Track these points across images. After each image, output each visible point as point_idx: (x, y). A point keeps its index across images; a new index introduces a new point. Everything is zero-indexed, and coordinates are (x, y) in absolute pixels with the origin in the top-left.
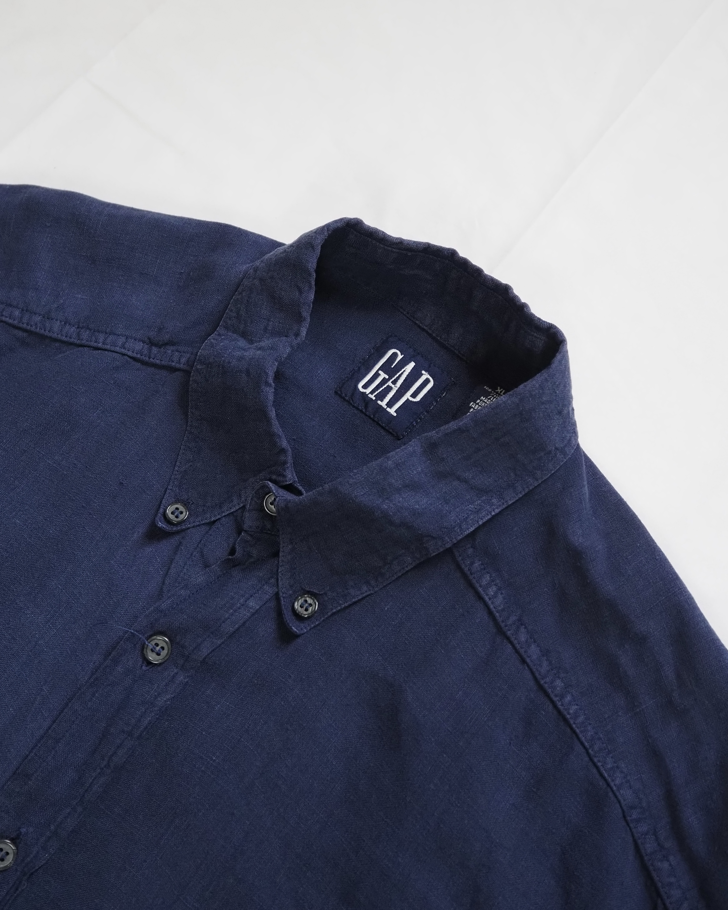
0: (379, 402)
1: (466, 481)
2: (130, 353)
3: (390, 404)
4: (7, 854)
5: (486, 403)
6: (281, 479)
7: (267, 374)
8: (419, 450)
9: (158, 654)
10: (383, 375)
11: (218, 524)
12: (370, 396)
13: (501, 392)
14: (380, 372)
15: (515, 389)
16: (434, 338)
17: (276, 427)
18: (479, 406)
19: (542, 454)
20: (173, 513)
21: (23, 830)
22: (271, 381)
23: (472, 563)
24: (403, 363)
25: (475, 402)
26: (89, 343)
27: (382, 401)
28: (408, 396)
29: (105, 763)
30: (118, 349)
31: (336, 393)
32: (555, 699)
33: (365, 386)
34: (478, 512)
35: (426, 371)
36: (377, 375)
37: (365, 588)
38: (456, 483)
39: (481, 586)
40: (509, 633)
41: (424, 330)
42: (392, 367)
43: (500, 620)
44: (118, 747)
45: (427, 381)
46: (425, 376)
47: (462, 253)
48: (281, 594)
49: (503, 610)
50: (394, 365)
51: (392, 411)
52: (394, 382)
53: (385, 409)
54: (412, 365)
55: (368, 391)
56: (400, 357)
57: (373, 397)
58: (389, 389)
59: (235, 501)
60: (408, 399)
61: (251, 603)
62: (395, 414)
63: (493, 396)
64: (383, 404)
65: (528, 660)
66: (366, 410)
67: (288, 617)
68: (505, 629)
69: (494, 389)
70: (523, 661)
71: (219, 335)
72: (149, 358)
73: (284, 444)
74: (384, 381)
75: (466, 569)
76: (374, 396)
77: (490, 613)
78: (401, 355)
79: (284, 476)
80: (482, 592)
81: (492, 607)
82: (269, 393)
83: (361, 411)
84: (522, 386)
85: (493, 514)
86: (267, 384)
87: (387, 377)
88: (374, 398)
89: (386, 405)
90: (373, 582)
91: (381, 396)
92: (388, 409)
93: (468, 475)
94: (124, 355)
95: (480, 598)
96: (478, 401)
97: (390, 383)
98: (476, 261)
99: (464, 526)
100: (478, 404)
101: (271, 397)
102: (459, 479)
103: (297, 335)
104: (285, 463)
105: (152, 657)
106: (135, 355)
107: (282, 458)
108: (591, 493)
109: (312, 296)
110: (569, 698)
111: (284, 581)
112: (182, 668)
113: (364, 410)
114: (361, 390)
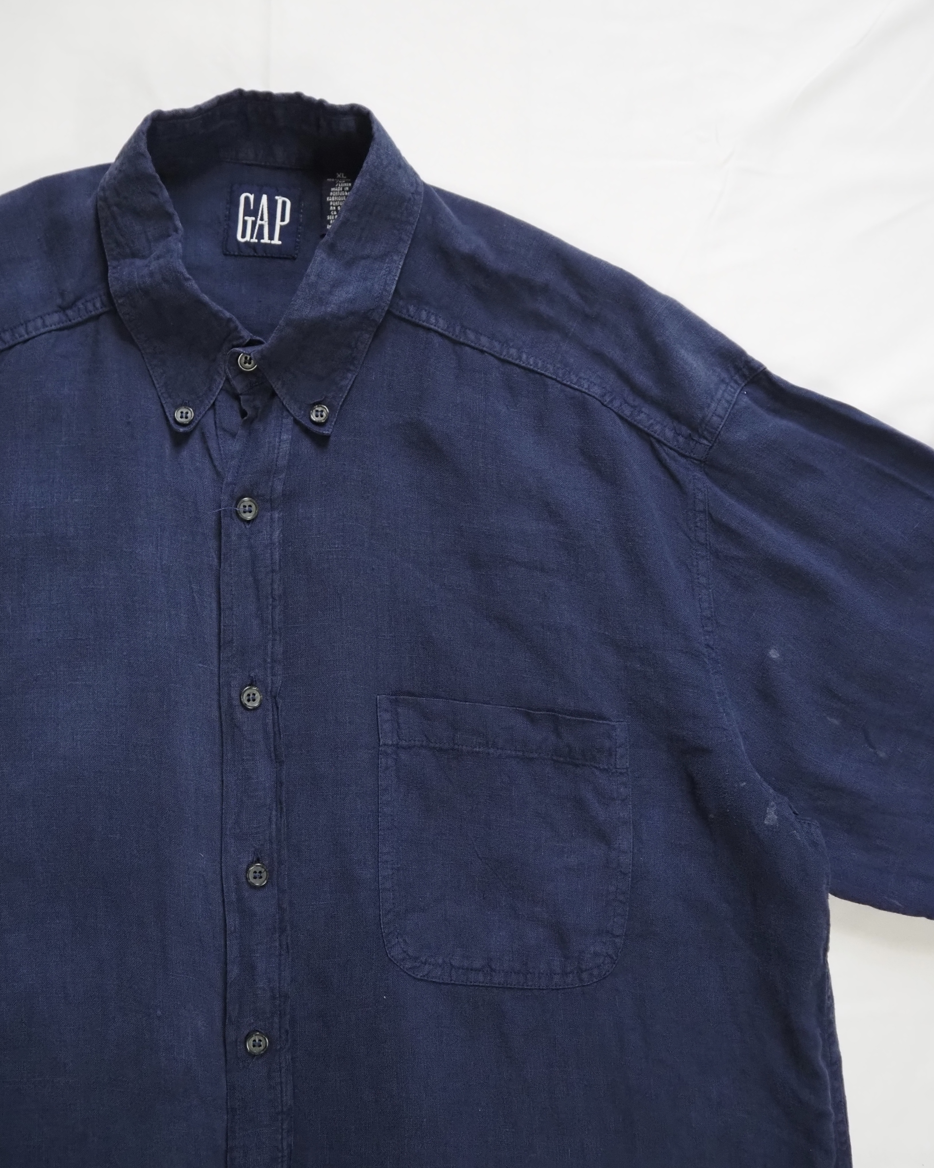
0: (262, 241)
1: (368, 257)
2: (53, 327)
3: (271, 237)
4: (254, 694)
5: (337, 191)
6: (241, 341)
7: (182, 273)
8: (324, 255)
9: (250, 512)
10: (250, 220)
11: (217, 403)
12: (252, 241)
13: (341, 176)
14: (246, 218)
15: (362, 169)
16: (265, 167)
17: (216, 307)
18: (335, 196)
19: (405, 204)
20: (181, 417)
21: (252, 675)
22: (188, 276)
23: (408, 311)
24: (257, 201)
25: (329, 196)
26: (16, 341)
27: (263, 239)
28: (278, 223)
29: (271, 600)
30: (42, 330)
31: (225, 255)
32: (517, 362)
33: (243, 236)
34: (390, 272)
35: (278, 195)
36: (245, 223)
37: (350, 375)
38: (363, 262)
39: (423, 322)
40: (461, 340)
41: (252, 165)
42: (252, 208)
43: (450, 335)
44: (272, 584)
45: (284, 204)
46: (280, 199)
47: (247, 88)
48: (298, 418)
49: (448, 327)
50: (252, 206)
51: (276, 241)
52: (262, 219)
53: (270, 244)
54: (265, 198)
55: (248, 238)
56: (252, 197)
57: (255, 240)
58: (261, 227)
59: (218, 380)
60: (280, 225)
61: (285, 437)
62: (280, 243)
63: (338, 183)
64: (266, 240)
65: (485, 349)
66: (257, 253)
67: (315, 429)
68: (457, 339)
69: (334, 177)
70: (482, 352)
71: (114, 268)
72: (70, 321)
73: (228, 315)
74: (254, 223)
75: (407, 317)
76: (256, 238)
77: (441, 335)
78: (251, 194)
79: (242, 337)
80: (428, 325)
81: (440, 330)
82: (193, 285)
83: (255, 256)
84: (365, 165)
85: (400, 267)
86: (187, 280)
87: (254, 218)
88: (256, 241)
89: (268, 239)
90: (352, 368)
91: (260, 236)
92: (273, 242)
93: (367, 252)
94: (50, 332)
95: (429, 330)
96: (331, 194)
97: (259, 222)
98: (260, 88)
99: (388, 289)
100: (333, 196)
101: (196, 286)
102: (363, 258)
103: (176, 230)
104: (236, 328)
105: (248, 516)
106: (58, 326)
107: (232, 325)
108: (452, 210)
109: (166, 194)
110: (524, 356)
111: (294, 408)
112: (273, 509)
113: (255, 254)
114: (242, 240)
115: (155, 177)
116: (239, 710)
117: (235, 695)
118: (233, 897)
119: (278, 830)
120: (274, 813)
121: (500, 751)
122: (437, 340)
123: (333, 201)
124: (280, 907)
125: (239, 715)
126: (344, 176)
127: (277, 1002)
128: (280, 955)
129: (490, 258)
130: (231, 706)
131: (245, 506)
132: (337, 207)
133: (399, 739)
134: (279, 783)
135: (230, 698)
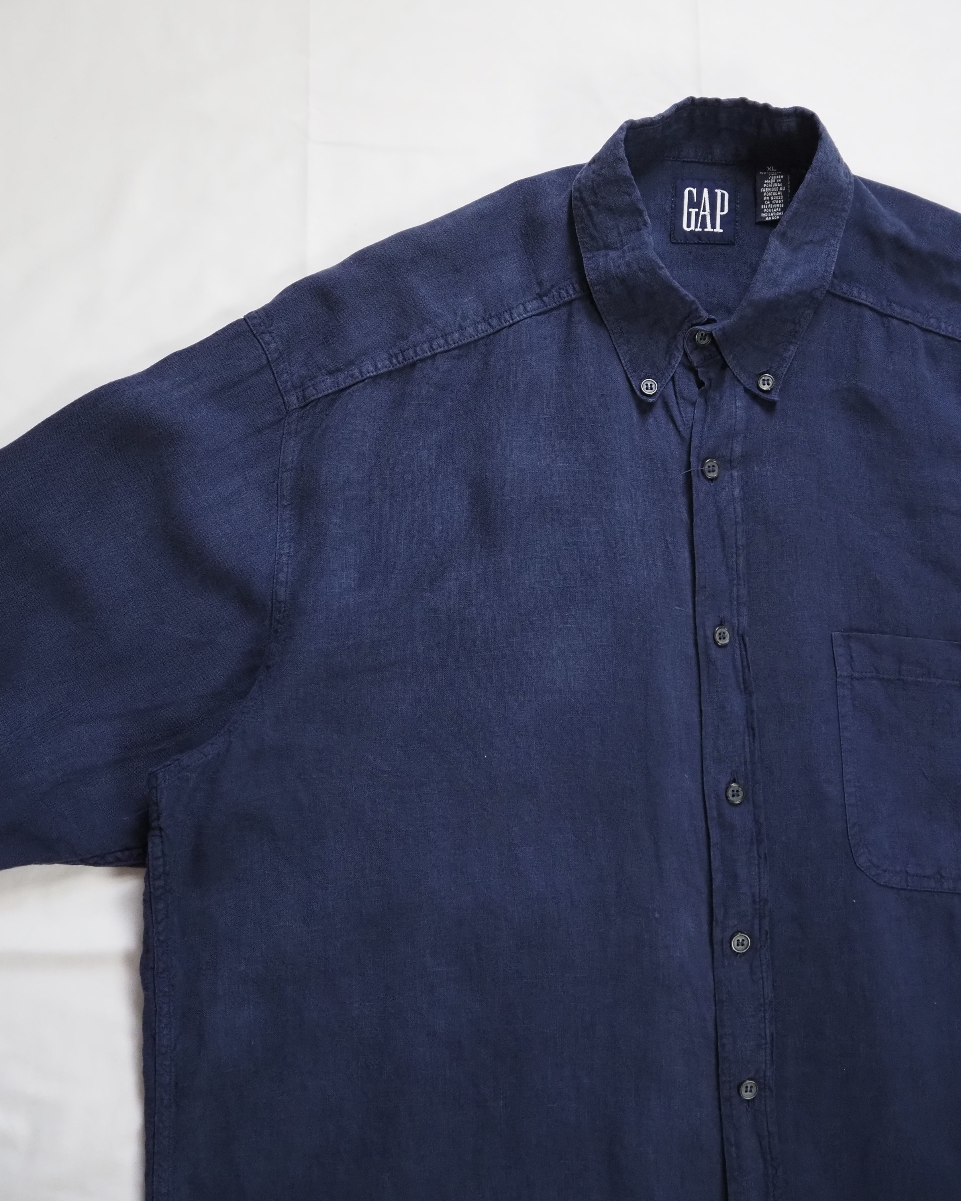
0: (706, 230)
1: (811, 242)
2: (534, 313)
3: (713, 226)
4: (724, 633)
5: (771, 183)
6: (700, 320)
7: (657, 262)
9: (714, 471)
10: (693, 211)
11: (677, 376)
12: (697, 230)
13: (771, 169)
14: (690, 210)
16: (702, 163)
17: (684, 291)
18: (768, 188)
20: (647, 389)
21: (721, 616)
22: (662, 265)
23: (841, 289)
24: (700, 194)
25: (762, 187)
26: (503, 326)
27: (706, 228)
28: (719, 213)
29: (735, 549)
30: (525, 316)
31: (674, 243)
32: (937, 331)
33: (689, 226)
34: (829, 255)
35: (717, 189)
36: (689, 214)
37: (792, 348)
38: (807, 247)
39: (855, 298)
40: (888, 313)
41: (692, 162)
42: (695, 201)
43: (878, 309)
44: (736, 535)
45: (723, 195)
46: (719, 192)
48: (748, 387)
49: (877, 302)
50: (695, 199)
51: (718, 230)
52: (704, 210)
53: (713, 232)
54: (706, 191)
55: (692, 227)
56: (695, 191)
57: (699, 229)
58: (704, 217)
59: (677, 354)
60: (721, 215)
61: (739, 404)
62: (722, 231)
63: (771, 175)
64: (709, 229)
65: (910, 320)
66: (701, 241)
67: (765, 396)
68: (885, 312)
69: (766, 170)
70: (907, 323)
71: (589, 259)
72: (546, 307)
73: (692, 297)
74: (697, 214)
75: (840, 294)
76: (700, 228)
77: (871, 309)
78: (694, 189)
79: (701, 317)
80: (859, 300)
81: (870, 305)
82: (666, 272)
83: (698, 243)
85: (838, 250)
86: (662, 268)
87: (697, 210)
88: (701, 230)
89: (712, 228)
90: (794, 340)
91: (704, 225)
92: (715, 230)
93: (810, 237)
94: (531, 317)
95: (860, 304)
96: (765, 185)
97: (702, 213)
99: (829, 269)
100: (766, 187)
101: (668, 274)
102: (807, 243)
103: (645, 224)
104: (697, 309)
105: (711, 475)
106: (537, 312)
107: (694, 307)
110: (943, 325)
111: (743, 379)
112: (732, 468)
113: (700, 242)
114: (688, 230)
115: (630, 179)
116: (712, 646)
117: (709, 633)
118: (715, 814)
119: (752, 753)
120: (747, 738)
121: (940, 681)
122: (868, 314)
123: (766, 192)
124: (756, 822)
125: (714, 652)
126: (774, 169)
127: (757, 907)
128: (759, 864)
129: (912, 238)
130: (706, 644)
131: (709, 467)
132: (770, 197)
133: (853, 670)
134: (750, 711)
135: (706, 637)
